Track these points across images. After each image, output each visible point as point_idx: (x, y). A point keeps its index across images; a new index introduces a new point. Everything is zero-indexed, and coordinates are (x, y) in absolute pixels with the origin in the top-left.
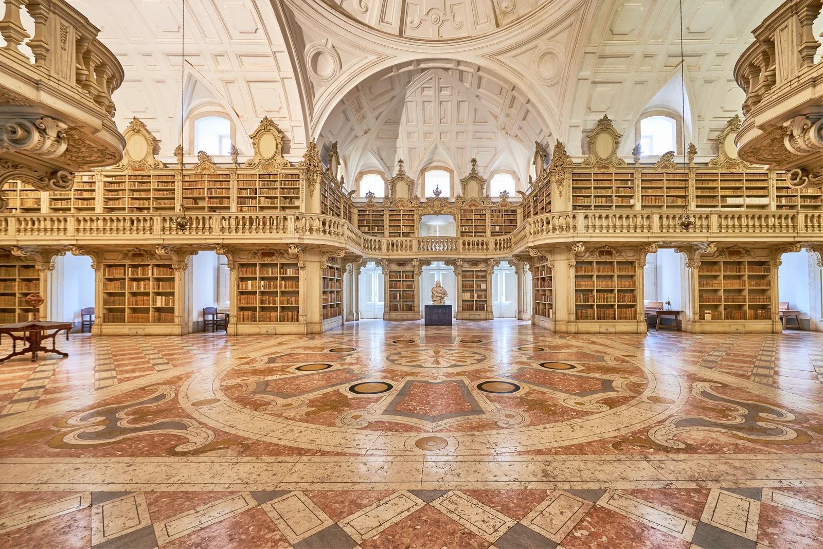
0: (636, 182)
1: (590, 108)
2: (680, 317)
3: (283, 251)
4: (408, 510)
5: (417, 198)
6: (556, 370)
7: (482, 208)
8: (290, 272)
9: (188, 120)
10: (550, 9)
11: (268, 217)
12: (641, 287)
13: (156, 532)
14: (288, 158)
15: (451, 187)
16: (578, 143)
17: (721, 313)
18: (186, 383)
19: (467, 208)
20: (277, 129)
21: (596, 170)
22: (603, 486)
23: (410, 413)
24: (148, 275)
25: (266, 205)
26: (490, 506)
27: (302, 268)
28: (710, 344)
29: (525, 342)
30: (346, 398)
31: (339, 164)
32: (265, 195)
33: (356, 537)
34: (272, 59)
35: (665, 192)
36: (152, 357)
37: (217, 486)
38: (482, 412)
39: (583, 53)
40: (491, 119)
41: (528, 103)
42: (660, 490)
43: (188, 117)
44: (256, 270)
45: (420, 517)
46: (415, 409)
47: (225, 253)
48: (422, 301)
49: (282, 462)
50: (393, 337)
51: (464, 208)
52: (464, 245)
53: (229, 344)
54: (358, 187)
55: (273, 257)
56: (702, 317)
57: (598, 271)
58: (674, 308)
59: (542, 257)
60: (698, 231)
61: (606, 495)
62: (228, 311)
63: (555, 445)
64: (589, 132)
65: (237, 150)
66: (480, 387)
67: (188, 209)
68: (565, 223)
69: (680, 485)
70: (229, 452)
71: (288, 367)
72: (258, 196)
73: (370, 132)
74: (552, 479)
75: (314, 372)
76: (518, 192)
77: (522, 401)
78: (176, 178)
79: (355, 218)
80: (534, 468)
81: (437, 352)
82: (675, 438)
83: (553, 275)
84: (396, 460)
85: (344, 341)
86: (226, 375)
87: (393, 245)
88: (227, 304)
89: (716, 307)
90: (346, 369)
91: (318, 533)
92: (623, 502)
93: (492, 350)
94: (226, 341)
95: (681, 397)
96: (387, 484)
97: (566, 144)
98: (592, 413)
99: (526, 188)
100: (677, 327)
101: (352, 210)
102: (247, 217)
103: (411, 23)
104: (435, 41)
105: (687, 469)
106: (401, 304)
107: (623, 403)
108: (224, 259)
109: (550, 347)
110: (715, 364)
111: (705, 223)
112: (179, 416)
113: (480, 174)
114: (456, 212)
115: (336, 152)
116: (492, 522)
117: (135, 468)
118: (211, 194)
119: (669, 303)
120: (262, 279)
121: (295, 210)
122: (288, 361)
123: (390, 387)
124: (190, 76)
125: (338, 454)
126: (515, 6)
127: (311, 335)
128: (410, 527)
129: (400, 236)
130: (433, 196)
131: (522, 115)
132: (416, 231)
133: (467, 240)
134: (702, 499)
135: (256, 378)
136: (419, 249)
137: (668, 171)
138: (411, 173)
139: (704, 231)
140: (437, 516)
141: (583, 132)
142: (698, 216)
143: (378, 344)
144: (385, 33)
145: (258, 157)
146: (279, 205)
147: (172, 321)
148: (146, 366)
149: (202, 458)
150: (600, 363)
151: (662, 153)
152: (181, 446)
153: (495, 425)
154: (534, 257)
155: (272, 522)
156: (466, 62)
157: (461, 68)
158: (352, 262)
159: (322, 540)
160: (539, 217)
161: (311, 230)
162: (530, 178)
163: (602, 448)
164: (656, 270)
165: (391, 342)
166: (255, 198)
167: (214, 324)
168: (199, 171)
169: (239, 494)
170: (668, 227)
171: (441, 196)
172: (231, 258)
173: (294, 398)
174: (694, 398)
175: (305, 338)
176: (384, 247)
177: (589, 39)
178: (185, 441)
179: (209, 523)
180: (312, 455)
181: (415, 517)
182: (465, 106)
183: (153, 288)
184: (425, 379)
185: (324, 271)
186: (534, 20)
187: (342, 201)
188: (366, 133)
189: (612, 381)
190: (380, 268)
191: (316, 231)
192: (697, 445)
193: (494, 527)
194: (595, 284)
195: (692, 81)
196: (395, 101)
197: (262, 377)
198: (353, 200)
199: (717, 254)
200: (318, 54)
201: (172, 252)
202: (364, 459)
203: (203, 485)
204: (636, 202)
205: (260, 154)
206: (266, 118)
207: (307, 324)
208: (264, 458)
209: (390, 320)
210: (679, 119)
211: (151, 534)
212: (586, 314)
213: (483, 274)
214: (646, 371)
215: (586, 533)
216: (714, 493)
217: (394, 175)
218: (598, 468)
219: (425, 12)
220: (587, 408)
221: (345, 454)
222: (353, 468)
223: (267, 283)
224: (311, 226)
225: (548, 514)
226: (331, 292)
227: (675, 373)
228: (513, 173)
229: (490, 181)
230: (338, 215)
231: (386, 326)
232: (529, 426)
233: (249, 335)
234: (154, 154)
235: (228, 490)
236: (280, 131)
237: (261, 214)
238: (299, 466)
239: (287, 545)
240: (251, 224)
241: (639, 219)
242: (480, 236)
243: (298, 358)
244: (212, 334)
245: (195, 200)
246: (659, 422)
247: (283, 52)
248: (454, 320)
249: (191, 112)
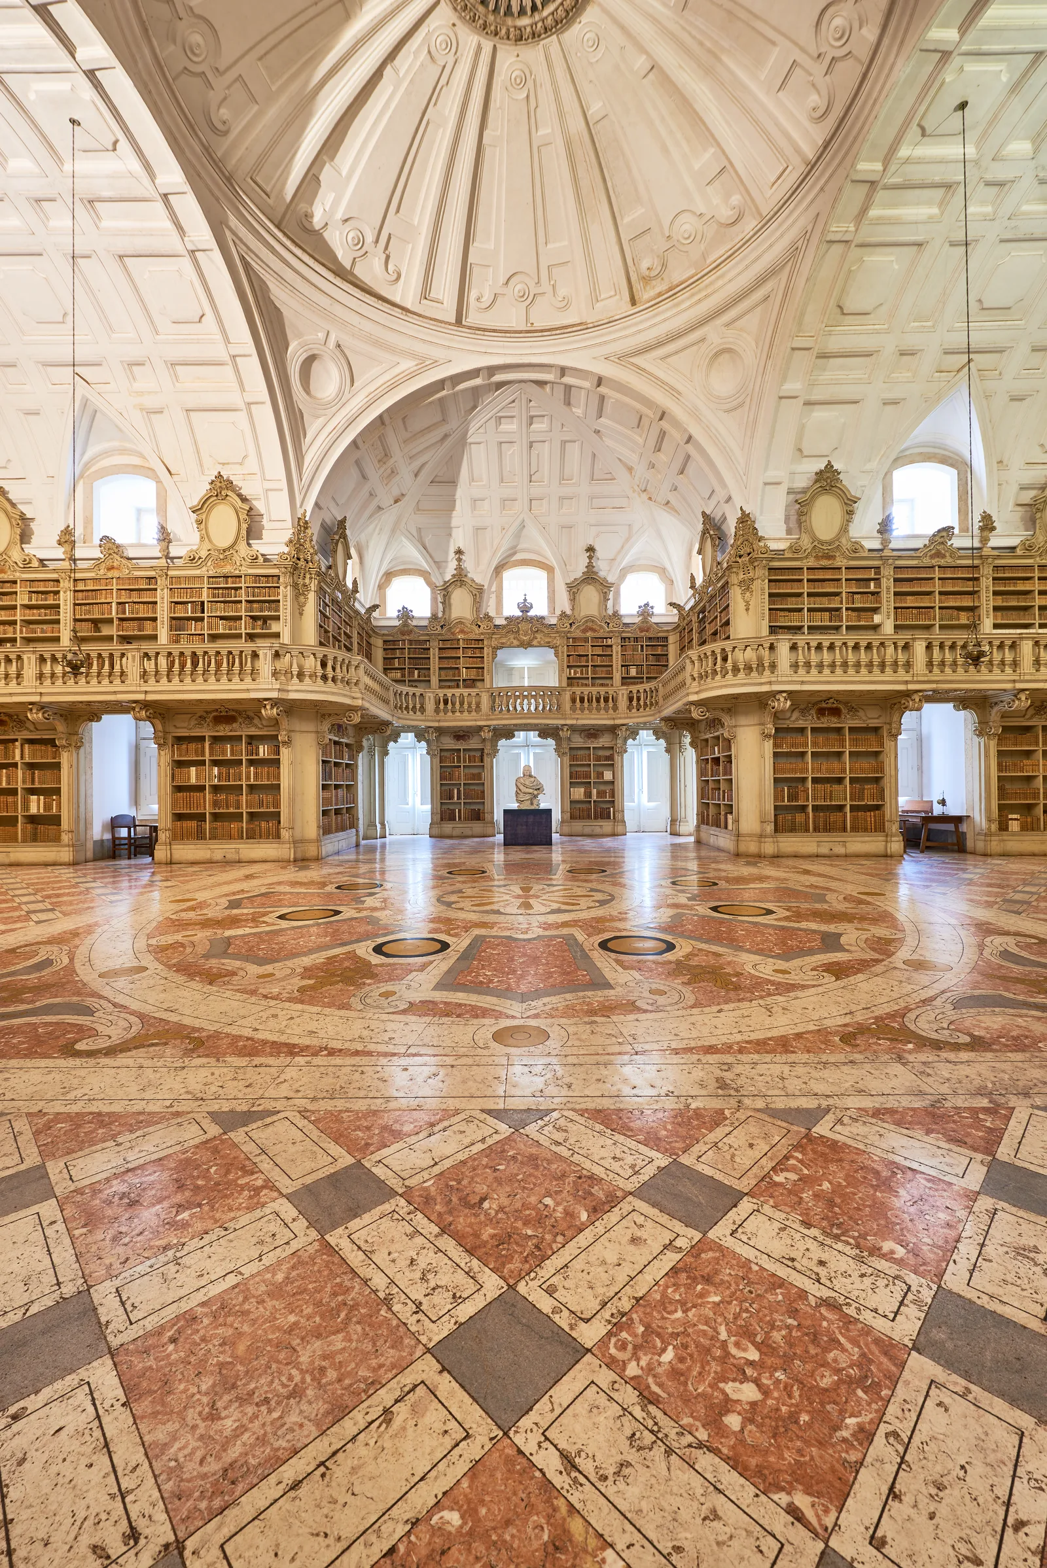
0: (884, 581)
1: (800, 450)
2: (964, 828)
3: (251, 714)
4: (483, 1140)
5: (488, 618)
6: (740, 918)
7: (606, 635)
8: (263, 751)
9: (81, 482)
10: (729, 270)
11: (224, 652)
12: (893, 773)
13: (51, 1176)
14: (259, 547)
15: (549, 597)
16: (780, 514)
17: (1039, 819)
18: (88, 941)
19: (578, 634)
20: (240, 496)
21: (811, 562)
22: (824, 1103)
23: (480, 988)
24: (14, 758)
25: (221, 631)
26: (625, 1135)
27: (284, 743)
28: (1017, 873)
29: (683, 872)
30: (368, 964)
31: (350, 557)
32: (218, 614)
33: (393, 1182)
34: (229, 370)
35: (937, 601)
36: (24, 899)
37: (151, 1104)
38: (611, 987)
39: (789, 350)
40: (622, 474)
41: (688, 442)
42: (925, 1109)
43: (81, 476)
44: (203, 748)
45: (503, 1151)
46: (491, 981)
47: (149, 718)
48: (498, 804)
49: (261, 1065)
50: (448, 865)
51: (573, 635)
52: (573, 701)
53: (158, 877)
54: (383, 598)
55: (234, 725)
56: (1003, 827)
57: (815, 744)
58: (953, 810)
59: (714, 720)
60: (996, 670)
61: (830, 1118)
62: (156, 821)
63: (739, 1038)
64: (800, 493)
65: (168, 534)
66: (604, 945)
67: (84, 640)
68: (755, 658)
69: (960, 1102)
70: (168, 1051)
71: (265, 914)
72: (206, 615)
73: (406, 499)
74: (732, 1092)
75: (311, 922)
76: (671, 604)
77: (679, 968)
78: (62, 585)
79: (379, 654)
80: (701, 1074)
81: (526, 890)
82: (952, 1027)
83: (733, 752)
84: (460, 1062)
85: (361, 871)
86: (156, 928)
87: (446, 702)
88: (152, 809)
89: (1029, 808)
90: (366, 917)
91: (328, 1177)
92: (859, 1129)
93: (624, 886)
94: (153, 874)
95: (964, 959)
96: (444, 1100)
97: (758, 515)
98: (804, 987)
99: (686, 598)
100: (958, 844)
101: (372, 641)
102: (188, 653)
103: (478, 299)
104: (521, 332)
105: (973, 1076)
106: (461, 809)
107: (859, 971)
108: (148, 729)
109: (727, 880)
110: (1025, 906)
111: (1009, 656)
112: (79, 994)
113: (602, 574)
114: (558, 642)
115: (344, 536)
116: (629, 1160)
117: (8, 1075)
118: (124, 613)
119: (943, 802)
120: (215, 763)
121: (273, 640)
122: (263, 905)
123: (445, 946)
124: (86, 403)
125: (357, 1053)
126: (664, 265)
127: (302, 862)
128: (486, 1167)
129: (458, 686)
130: (518, 613)
131: (677, 465)
132: (487, 677)
133: (578, 693)
134: (999, 1124)
135: (208, 933)
136: (493, 708)
137: (942, 562)
138: (478, 573)
139: (1008, 670)
140: (534, 1151)
141: (788, 493)
142: (997, 643)
143: (420, 877)
144: (431, 319)
145: (206, 545)
146: (243, 631)
147: (57, 839)
148: (16, 914)
149: (122, 1060)
150: (818, 906)
151: (931, 531)
152: (85, 1041)
153: (632, 1007)
154: (699, 721)
155: (249, 1159)
156: (576, 369)
157: (567, 380)
158: (374, 732)
159: (335, 1187)
160: (708, 648)
161: (301, 675)
162: (693, 578)
163: (822, 1042)
164: (921, 742)
165: (444, 873)
166: (202, 619)
167: (130, 845)
168: (102, 572)
169: (191, 1115)
170: (942, 663)
171: (531, 613)
172: (160, 727)
173: (276, 964)
174: (988, 962)
175: (292, 868)
176: (430, 706)
177: (800, 324)
178: (93, 1033)
179: (141, 1161)
180: (313, 1055)
181: (497, 1152)
182: (574, 450)
183: (24, 782)
184: (508, 933)
185: (324, 749)
186: (700, 291)
187: (355, 623)
188: (396, 502)
189: (841, 935)
190: (424, 744)
191: (310, 676)
192: (992, 1038)
193: (633, 1166)
194: (810, 769)
195: (987, 397)
196: (448, 443)
197: (219, 931)
198: (374, 623)
199: (1031, 712)
200: (311, 359)
201: (57, 717)
202: (404, 1061)
203: (127, 1102)
204: (885, 621)
205: (210, 540)
206: (219, 476)
207: (295, 842)
208: (228, 1059)
209: (441, 836)
210: (963, 468)
211: (42, 1177)
212: (793, 822)
213: (608, 753)
214: (901, 917)
215: (793, 1176)
216: (1021, 1114)
217: (448, 577)
218: (815, 1074)
219: (502, 280)
220: (793, 978)
221: (369, 1054)
222: (386, 1076)
223: (224, 770)
224: (300, 667)
225: (727, 1148)
226: (337, 787)
227: (953, 921)
228: (662, 572)
229: (619, 586)
230: (349, 649)
231: (434, 847)
232: (692, 1007)
233: (193, 863)
234: (22, 542)
235: (170, 1110)
236: (244, 500)
237: (211, 648)
238: (290, 1073)
239: (275, 1194)
240: (195, 664)
241: (890, 650)
242: (602, 685)
243: (280, 900)
244: (127, 862)
245: (96, 623)
246: (924, 1001)
247: (249, 356)
248: (555, 837)
249: (87, 466)
